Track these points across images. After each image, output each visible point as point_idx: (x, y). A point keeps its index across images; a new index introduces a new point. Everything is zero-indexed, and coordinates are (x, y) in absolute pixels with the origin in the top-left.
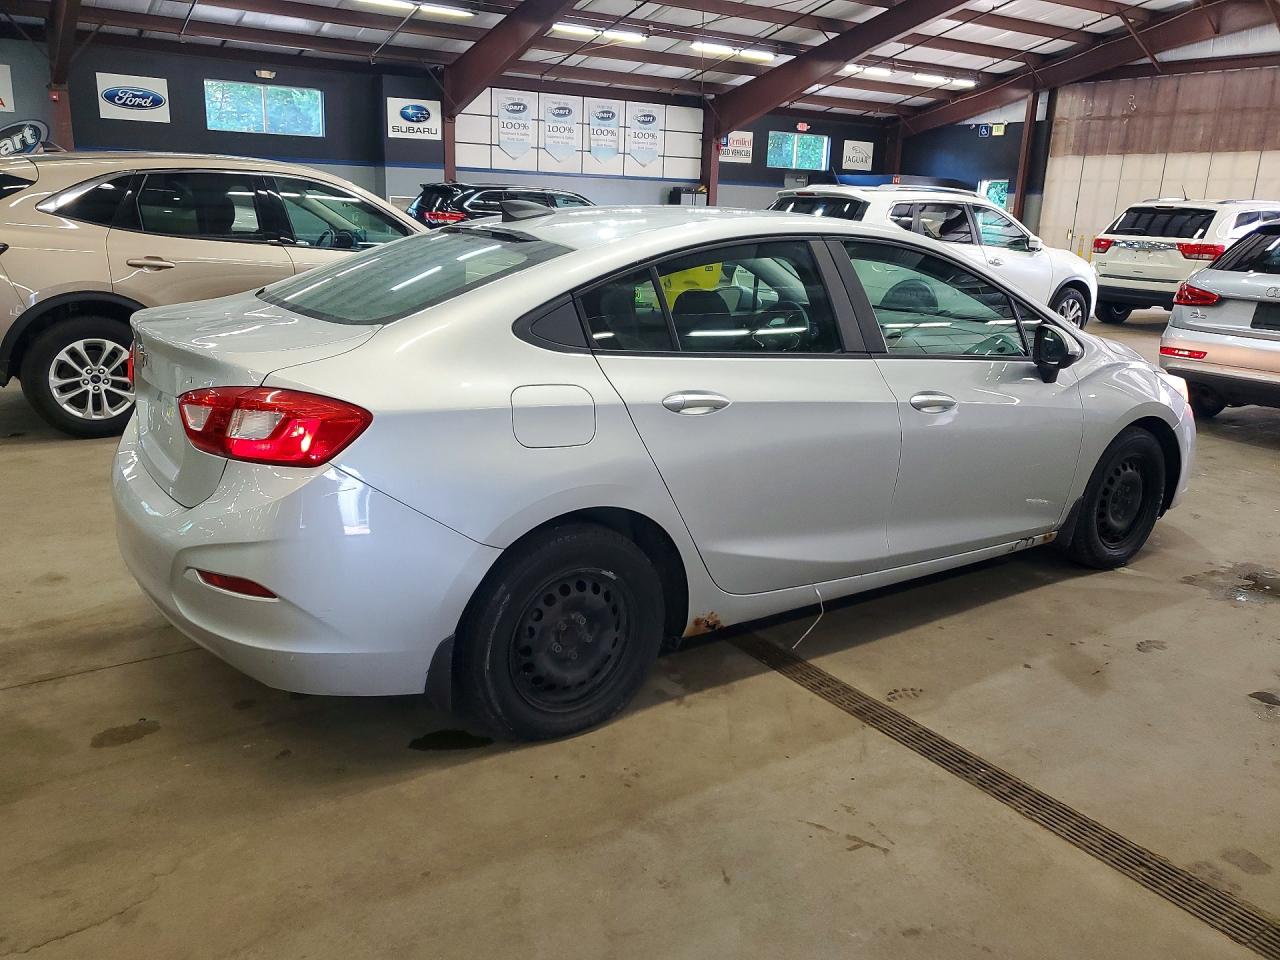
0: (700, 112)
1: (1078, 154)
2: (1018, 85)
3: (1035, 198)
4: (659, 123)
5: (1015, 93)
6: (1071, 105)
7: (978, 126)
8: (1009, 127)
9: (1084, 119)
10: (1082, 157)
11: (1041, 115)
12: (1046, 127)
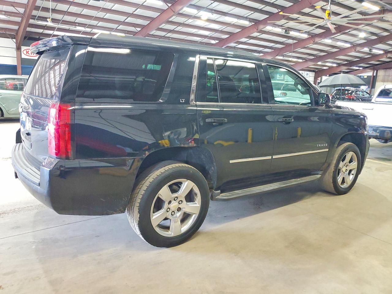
0: (314, 73)
1: (383, 82)
2: (370, 69)
3: (373, 89)
4: (309, 75)
5: (369, 70)
6: (381, 73)
7: (361, 76)
8: (368, 76)
9: (384, 76)
10: (383, 83)
11: (375, 75)
12: (376, 77)
